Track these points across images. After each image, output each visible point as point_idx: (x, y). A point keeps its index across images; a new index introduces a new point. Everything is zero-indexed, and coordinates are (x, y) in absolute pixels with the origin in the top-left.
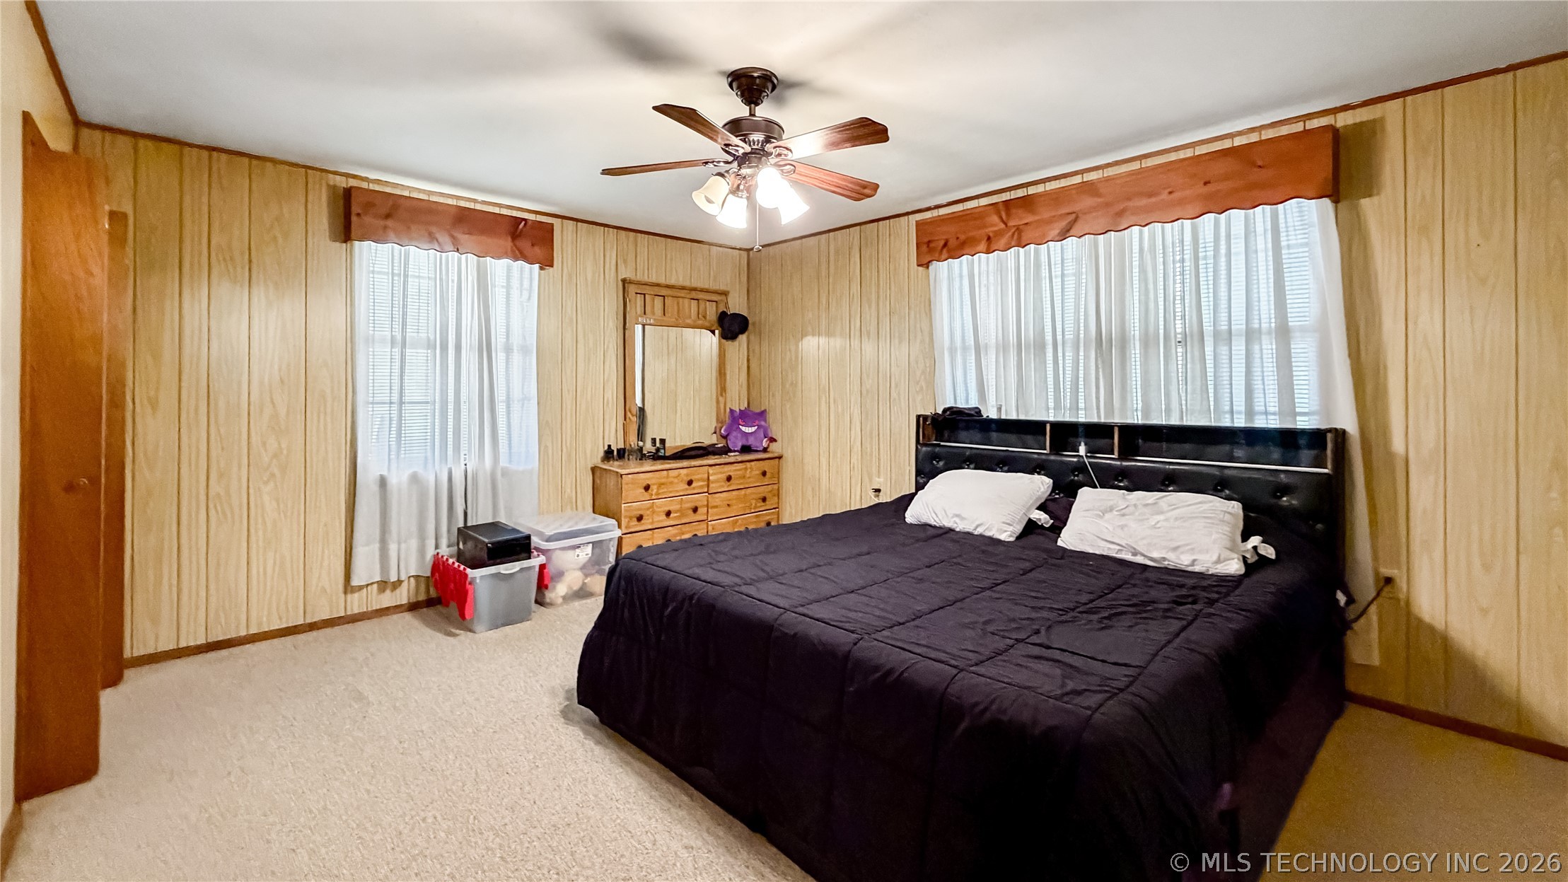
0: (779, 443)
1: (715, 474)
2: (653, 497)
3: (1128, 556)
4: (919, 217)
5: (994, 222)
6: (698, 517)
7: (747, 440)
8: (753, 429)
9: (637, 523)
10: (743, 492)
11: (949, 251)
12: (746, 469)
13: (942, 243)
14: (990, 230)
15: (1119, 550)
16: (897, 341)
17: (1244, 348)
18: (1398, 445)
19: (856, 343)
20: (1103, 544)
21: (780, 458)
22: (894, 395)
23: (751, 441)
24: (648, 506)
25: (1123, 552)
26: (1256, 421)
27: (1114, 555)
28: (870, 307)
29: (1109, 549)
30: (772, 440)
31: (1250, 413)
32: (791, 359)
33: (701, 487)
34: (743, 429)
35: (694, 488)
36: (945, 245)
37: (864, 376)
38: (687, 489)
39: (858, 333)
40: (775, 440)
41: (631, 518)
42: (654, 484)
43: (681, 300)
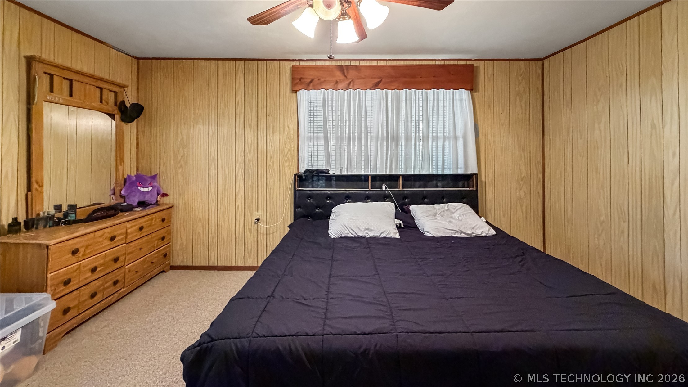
0: (170, 197)
1: (131, 227)
2: (80, 259)
3: (458, 235)
4: (294, 63)
5: (338, 74)
6: (118, 265)
7: (145, 197)
8: (150, 189)
9: (63, 288)
10: (150, 237)
11: (313, 86)
12: (152, 219)
13: (309, 81)
14: (337, 78)
15: (455, 233)
16: (271, 132)
17: (442, 143)
18: (483, 179)
19: (240, 131)
20: (448, 231)
21: (172, 207)
22: (269, 163)
23: (147, 198)
24: (75, 268)
25: (457, 234)
26: (445, 171)
27: (454, 235)
28: (252, 111)
29: (451, 233)
30: (165, 195)
31: (443, 168)
32: (182, 139)
33: (122, 239)
34: (142, 189)
35: (115, 242)
36: (311, 82)
37: (247, 151)
38: (110, 244)
39: (242, 126)
40: (166, 195)
41: (57, 285)
42: (82, 247)
43: (88, 87)
